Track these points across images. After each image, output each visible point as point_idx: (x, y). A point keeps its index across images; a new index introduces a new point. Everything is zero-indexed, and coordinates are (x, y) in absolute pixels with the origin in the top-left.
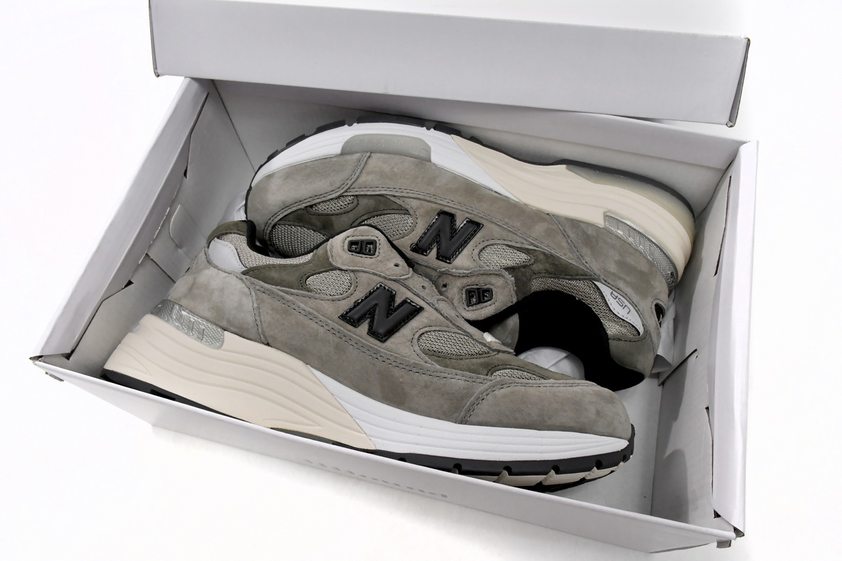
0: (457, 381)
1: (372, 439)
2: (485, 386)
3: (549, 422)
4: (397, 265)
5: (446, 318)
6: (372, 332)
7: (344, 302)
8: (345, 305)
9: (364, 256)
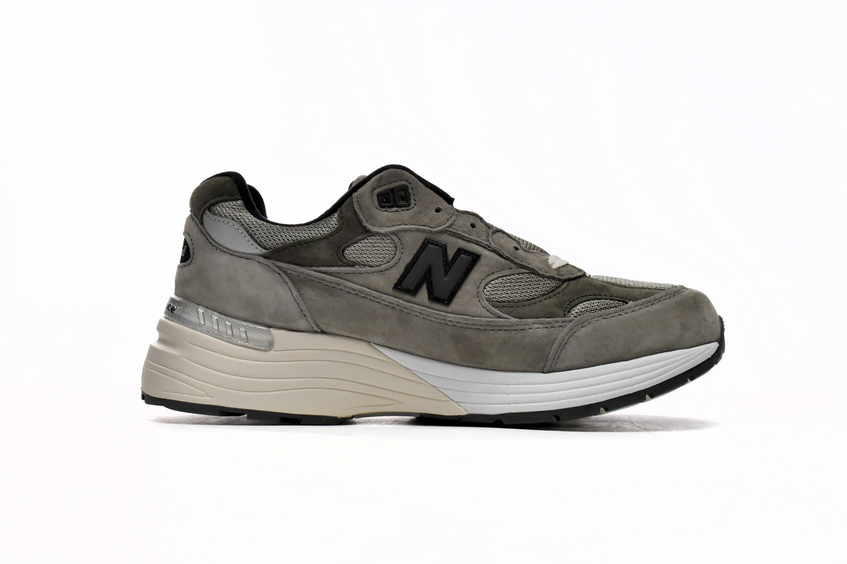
0: (537, 329)
1: (461, 404)
2: (566, 330)
3: (636, 350)
4: (438, 210)
5: (507, 258)
6: (433, 297)
7: (393, 270)
8: (396, 273)
9: (400, 209)
